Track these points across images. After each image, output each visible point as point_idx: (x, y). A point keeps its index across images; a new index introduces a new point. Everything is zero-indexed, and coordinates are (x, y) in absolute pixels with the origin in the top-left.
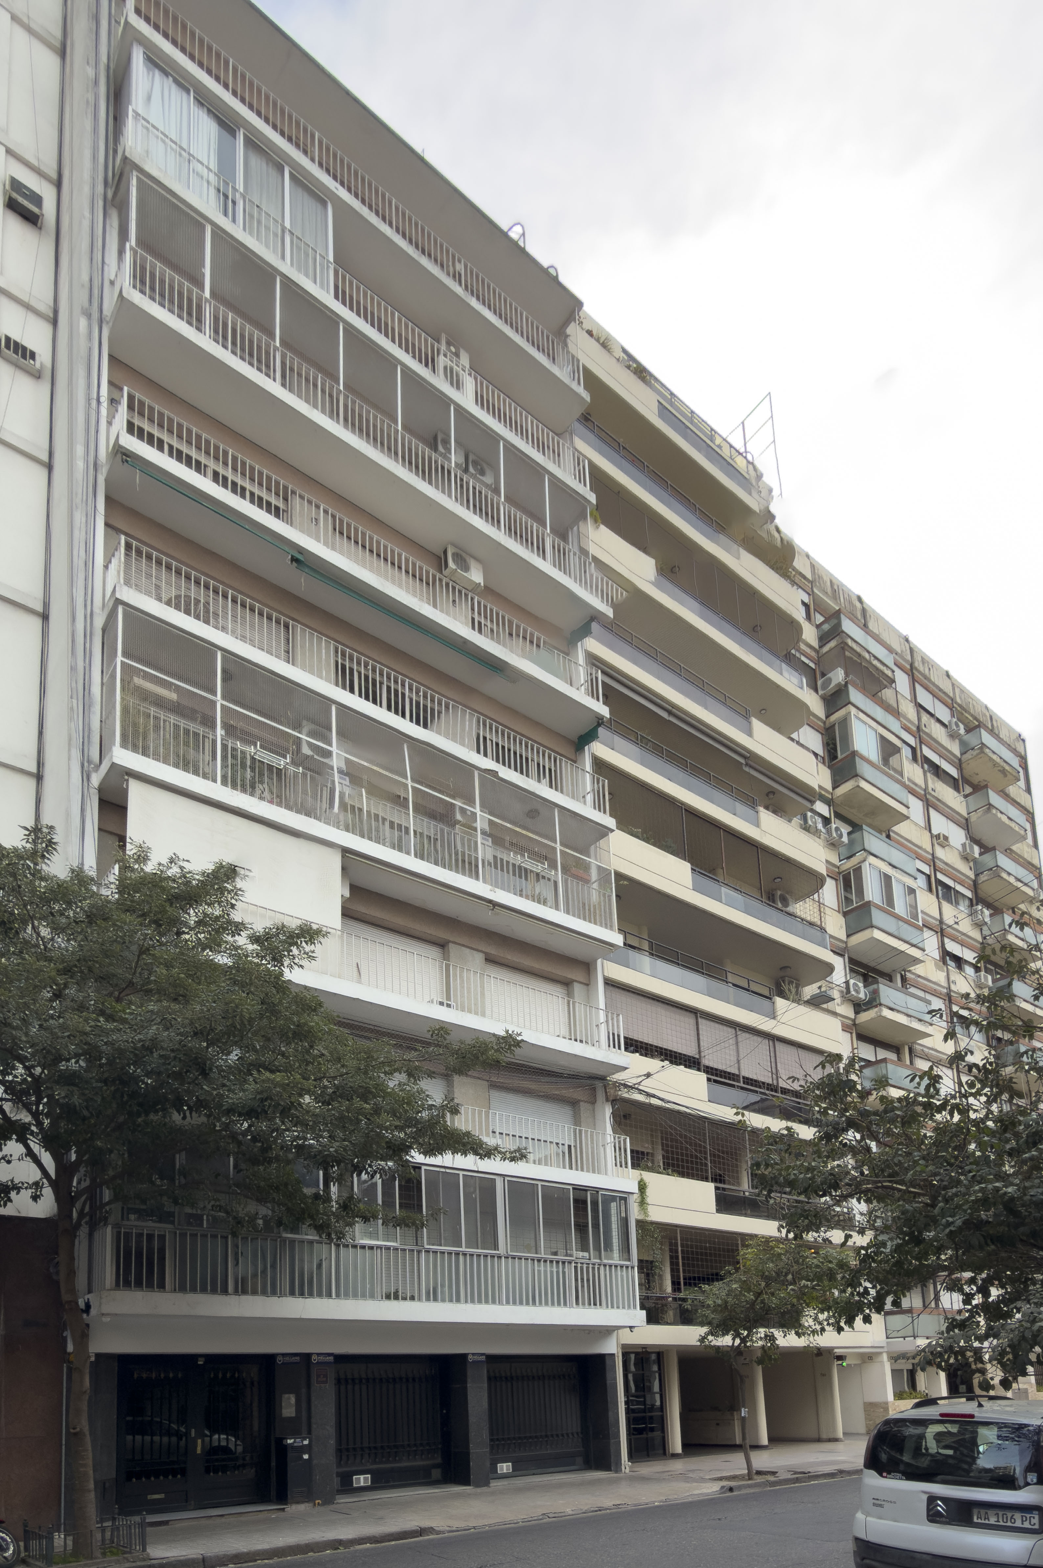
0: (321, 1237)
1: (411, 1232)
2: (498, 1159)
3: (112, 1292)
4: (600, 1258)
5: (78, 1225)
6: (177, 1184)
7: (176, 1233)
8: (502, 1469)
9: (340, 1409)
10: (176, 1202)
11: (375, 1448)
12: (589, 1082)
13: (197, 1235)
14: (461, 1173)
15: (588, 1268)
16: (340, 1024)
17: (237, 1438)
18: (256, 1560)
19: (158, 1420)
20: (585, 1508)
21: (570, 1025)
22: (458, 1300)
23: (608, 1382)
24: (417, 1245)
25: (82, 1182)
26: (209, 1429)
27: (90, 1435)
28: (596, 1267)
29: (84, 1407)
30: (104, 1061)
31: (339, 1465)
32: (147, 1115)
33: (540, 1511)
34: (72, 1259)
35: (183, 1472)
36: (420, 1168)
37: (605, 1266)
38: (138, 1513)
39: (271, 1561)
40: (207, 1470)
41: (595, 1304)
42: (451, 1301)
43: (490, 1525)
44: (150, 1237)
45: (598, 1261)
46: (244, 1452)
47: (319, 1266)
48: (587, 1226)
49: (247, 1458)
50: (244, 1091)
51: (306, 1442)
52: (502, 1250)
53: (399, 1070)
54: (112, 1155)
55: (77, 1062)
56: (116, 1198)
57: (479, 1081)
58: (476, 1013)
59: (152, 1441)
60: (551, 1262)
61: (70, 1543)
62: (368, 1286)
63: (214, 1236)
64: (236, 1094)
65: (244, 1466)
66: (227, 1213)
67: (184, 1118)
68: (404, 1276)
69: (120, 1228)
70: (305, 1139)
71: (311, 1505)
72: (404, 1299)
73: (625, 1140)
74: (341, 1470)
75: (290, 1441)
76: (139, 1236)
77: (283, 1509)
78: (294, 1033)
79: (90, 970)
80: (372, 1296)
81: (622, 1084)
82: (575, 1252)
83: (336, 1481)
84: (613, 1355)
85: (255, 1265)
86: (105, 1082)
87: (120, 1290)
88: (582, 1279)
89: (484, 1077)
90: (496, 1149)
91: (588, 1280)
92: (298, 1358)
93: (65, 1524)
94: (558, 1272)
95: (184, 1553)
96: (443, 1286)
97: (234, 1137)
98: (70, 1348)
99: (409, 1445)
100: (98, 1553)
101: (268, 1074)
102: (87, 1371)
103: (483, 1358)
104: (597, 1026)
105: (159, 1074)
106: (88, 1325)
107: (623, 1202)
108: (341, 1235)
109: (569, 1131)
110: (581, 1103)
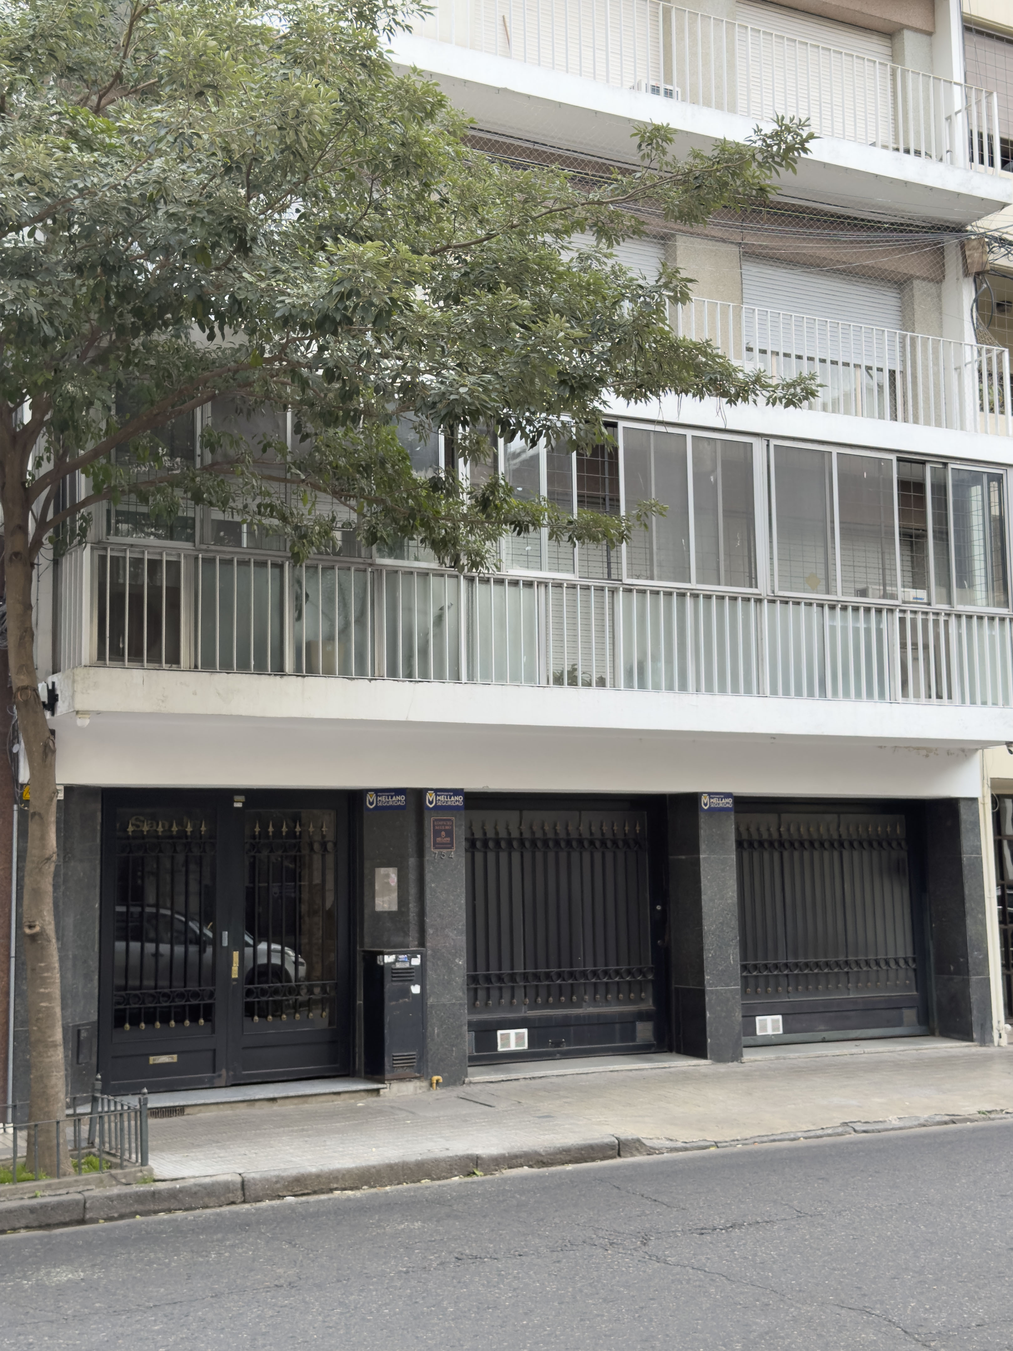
0: (442, 562)
1: (597, 551)
2: (761, 400)
3: (92, 670)
4: (950, 602)
5: (37, 543)
6: (198, 465)
7: (196, 558)
8: (764, 1028)
9: (474, 898)
10: (197, 498)
11: (536, 976)
12: (930, 237)
13: (231, 561)
14: (689, 433)
15: (925, 622)
16: (476, 143)
17: (297, 951)
18: (331, 1190)
19: (168, 912)
20: (924, 1116)
21: (895, 119)
22: (683, 687)
23: (965, 857)
24: (609, 577)
25: (45, 463)
26: (252, 932)
27: (58, 939)
28: (942, 618)
29: (47, 885)
30: (76, 229)
31: (473, 1007)
32: (149, 332)
33: (838, 1118)
34: (28, 607)
35: (208, 1012)
36: (614, 425)
37: (959, 616)
38: (134, 1090)
39: (358, 1193)
40: (250, 1011)
41: (939, 697)
42: (670, 688)
43: (745, 1141)
44: (154, 565)
45: (945, 607)
46: (308, 977)
47: (439, 619)
48: (924, 536)
49: (317, 990)
50: (311, 280)
51: (416, 962)
52: (763, 588)
53: (579, 226)
54: (92, 411)
55: (31, 234)
56: (98, 493)
57: (724, 247)
58: (719, 107)
59: (157, 955)
60: (856, 609)
61: (22, 1144)
62: (524, 659)
63: (261, 564)
64: (297, 286)
65: (309, 1004)
66: (284, 518)
67: (211, 337)
68: (587, 642)
69: (106, 549)
70: (418, 372)
71: (425, 1084)
72: (588, 684)
73: (1000, 356)
74: (476, 1018)
75: (389, 959)
76: (137, 563)
77: (378, 1091)
78: (397, 160)
79: (52, 54)
80: (531, 679)
81: (996, 239)
82: (900, 589)
83: (468, 1040)
84: (975, 800)
85: (329, 618)
86: (79, 269)
87: (105, 666)
88: (915, 645)
89: (732, 238)
90: (757, 380)
91: (926, 647)
92: (402, 798)
93: (14, 1107)
94: (868, 631)
95: (210, 1172)
96: (655, 659)
97: (293, 371)
98: (24, 775)
99: (595, 973)
100: (67, 1164)
101: (352, 245)
102: (52, 818)
103: (728, 803)
104: (949, 118)
105: (167, 250)
106: (53, 732)
107: (994, 484)
108: (477, 560)
109: (892, 341)
110: (916, 283)
